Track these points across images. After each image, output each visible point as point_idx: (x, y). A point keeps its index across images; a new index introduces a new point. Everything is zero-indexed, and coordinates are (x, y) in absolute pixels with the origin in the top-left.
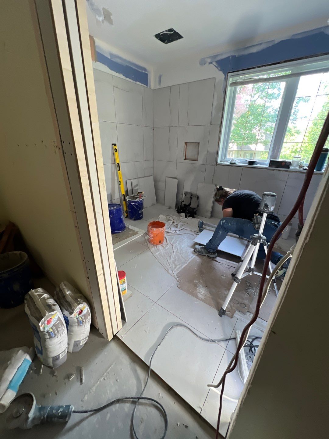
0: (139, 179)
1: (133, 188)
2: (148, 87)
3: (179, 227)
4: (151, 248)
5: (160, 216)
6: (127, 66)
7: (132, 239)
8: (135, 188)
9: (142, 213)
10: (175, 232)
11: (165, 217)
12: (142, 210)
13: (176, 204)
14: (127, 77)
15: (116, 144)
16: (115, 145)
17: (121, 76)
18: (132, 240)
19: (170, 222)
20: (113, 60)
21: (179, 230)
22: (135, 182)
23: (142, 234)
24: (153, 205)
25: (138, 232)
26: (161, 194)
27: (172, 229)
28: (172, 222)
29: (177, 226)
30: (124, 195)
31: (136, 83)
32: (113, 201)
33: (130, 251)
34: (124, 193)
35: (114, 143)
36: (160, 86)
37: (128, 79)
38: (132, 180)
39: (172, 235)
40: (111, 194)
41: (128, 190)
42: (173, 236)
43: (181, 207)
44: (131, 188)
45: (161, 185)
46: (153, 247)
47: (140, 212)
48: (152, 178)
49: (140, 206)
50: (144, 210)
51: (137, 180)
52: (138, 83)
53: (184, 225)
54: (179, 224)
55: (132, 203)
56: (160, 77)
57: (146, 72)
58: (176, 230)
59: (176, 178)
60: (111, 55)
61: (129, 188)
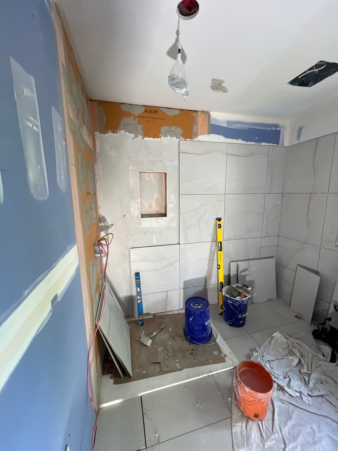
0: (251, 262)
1: (239, 273)
2: (280, 145)
3: (311, 384)
4: (236, 422)
5: (274, 334)
6: (249, 129)
7: (210, 372)
8: (242, 274)
9: (244, 319)
10: (298, 395)
11: (285, 340)
12: (245, 313)
13: (314, 314)
14: (247, 141)
15: (221, 219)
16: (219, 220)
17: (240, 141)
18: (211, 374)
19: (293, 360)
20: (230, 127)
21: (310, 393)
22: (242, 266)
23: (232, 368)
24: (270, 300)
25: (226, 358)
26: (287, 288)
27: (293, 383)
28: (296, 361)
29: (307, 378)
30: (222, 283)
31: (260, 144)
32: (208, 286)
33: (197, 403)
34: (223, 281)
35: (219, 217)
36: (299, 141)
37: (249, 143)
38: (239, 263)
39: (290, 403)
40: (206, 277)
41: (231, 275)
42: (291, 407)
43: (324, 330)
44: (236, 273)
45: (288, 274)
46: (239, 421)
47: (240, 316)
48: (273, 261)
49: (242, 308)
50: (247, 314)
51: (246, 262)
52: (264, 144)
53: (327, 382)
54: (314, 375)
55: (228, 301)
56: (301, 129)
57: (278, 129)
58: (303, 392)
59: (317, 273)
60: (229, 123)
61: (233, 272)
